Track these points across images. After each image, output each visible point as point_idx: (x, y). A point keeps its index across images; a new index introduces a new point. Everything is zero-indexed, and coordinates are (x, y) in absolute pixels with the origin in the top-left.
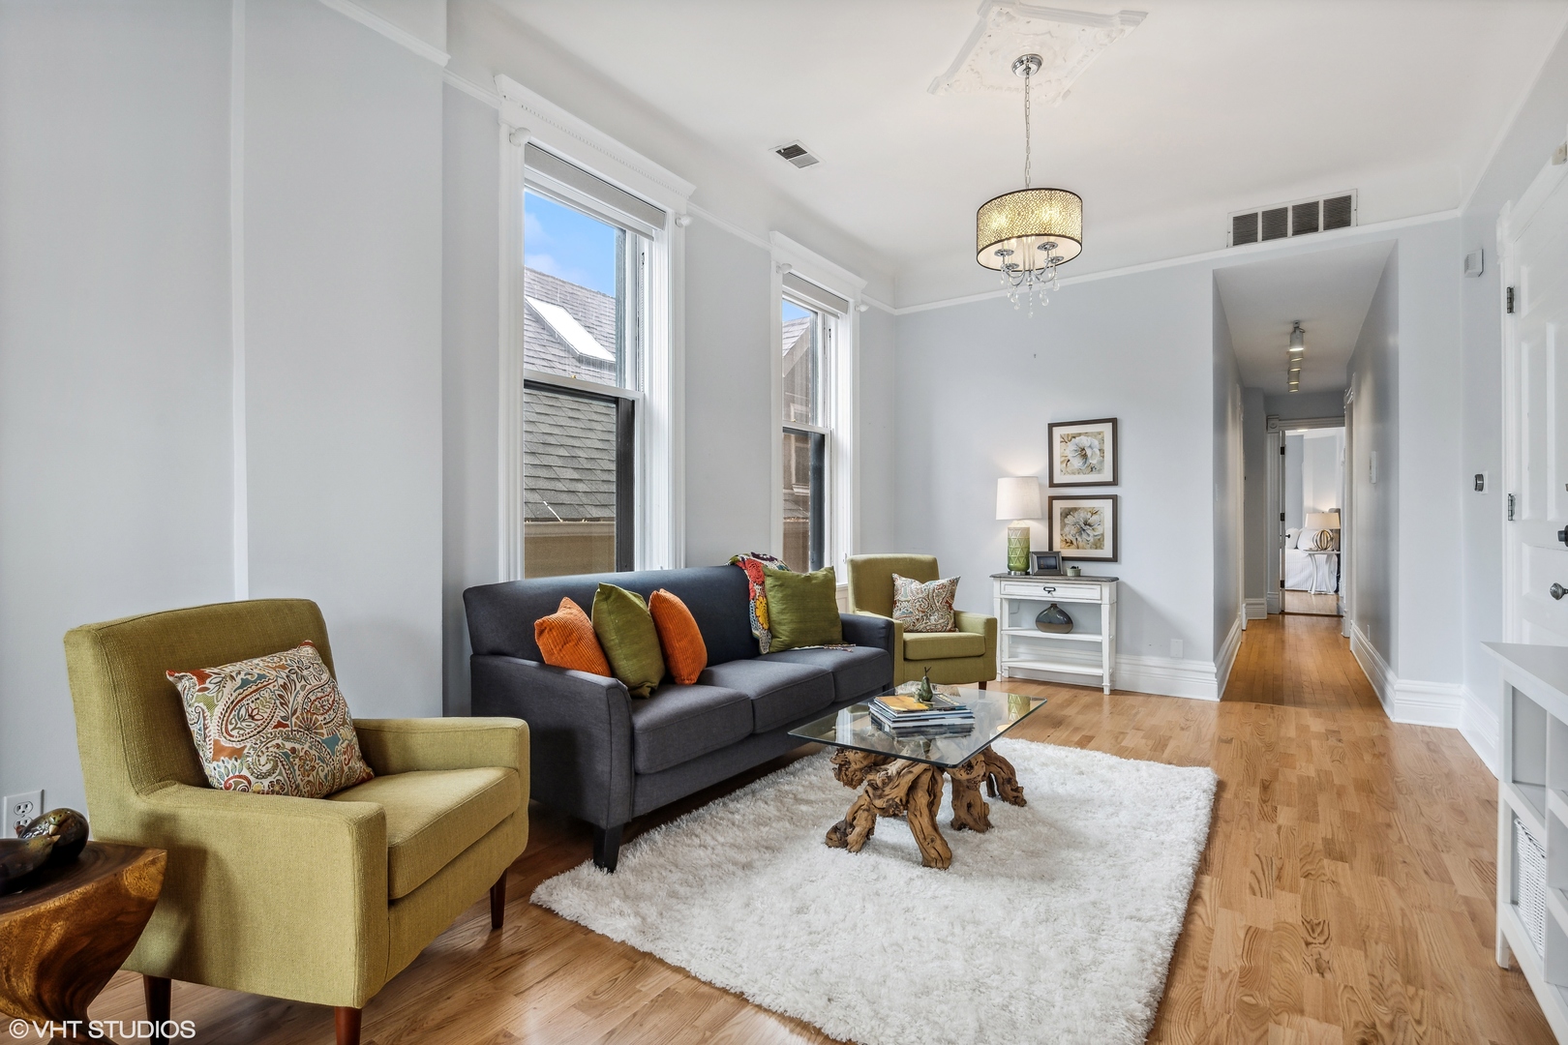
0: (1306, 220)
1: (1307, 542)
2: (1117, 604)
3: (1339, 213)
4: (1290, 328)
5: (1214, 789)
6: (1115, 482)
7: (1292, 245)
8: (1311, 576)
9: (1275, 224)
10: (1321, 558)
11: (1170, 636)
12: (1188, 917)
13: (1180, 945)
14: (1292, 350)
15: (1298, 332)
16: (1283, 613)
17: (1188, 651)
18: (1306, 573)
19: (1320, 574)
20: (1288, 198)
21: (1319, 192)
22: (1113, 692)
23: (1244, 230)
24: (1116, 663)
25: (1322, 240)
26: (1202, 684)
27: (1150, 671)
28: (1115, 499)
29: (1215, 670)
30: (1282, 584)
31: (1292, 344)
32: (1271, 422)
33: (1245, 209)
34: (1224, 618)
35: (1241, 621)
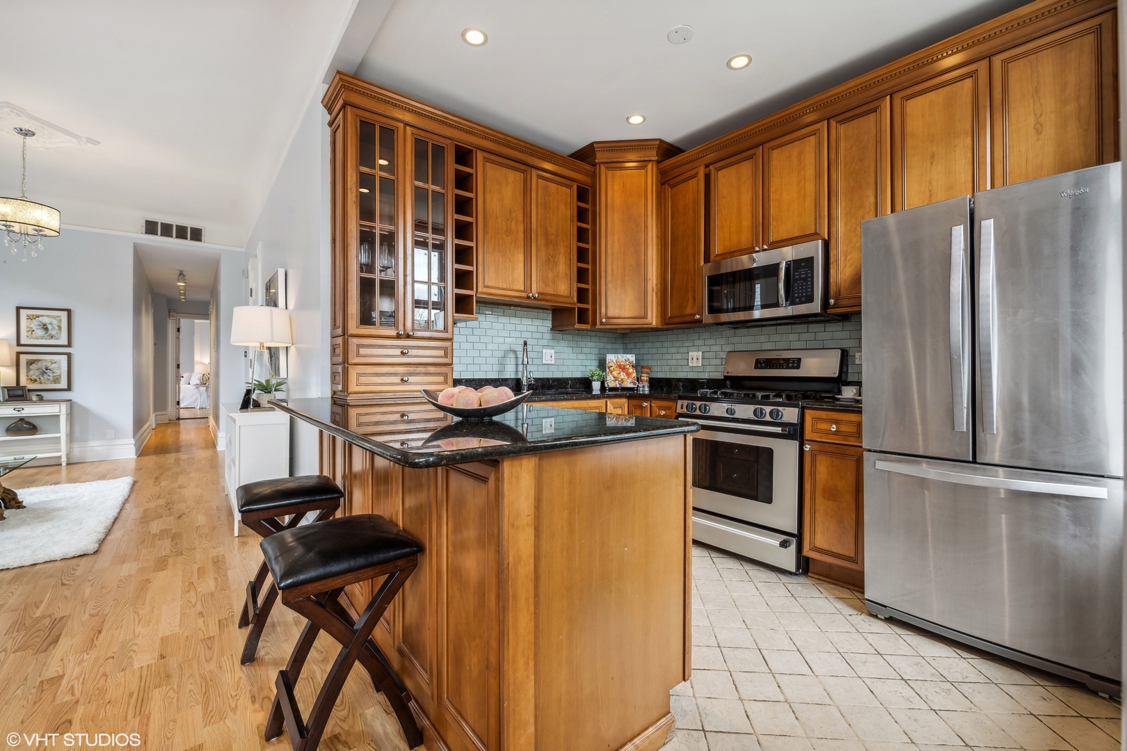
0: (182, 233)
1: (195, 380)
2: (70, 415)
3: (197, 235)
4: (179, 272)
5: (132, 483)
6: (69, 345)
7: (173, 243)
8: (197, 399)
9: (167, 230)
10: (203, 389)
11: (106, 429)
12: (119, 513)
13: (116, 519)
14: (179, 284)
15: (182, 276)
16: (179, 419)
17: (118, 434)
18: (194, 398)
19: (202, 398)
20: (175, 221)
21: (190, 223)
22: (68, 464)
23: (151, 228)
24: (70, 448)
25: (188, 245)
26: (126, 450)
27: (95, 448)
28: (69, 355)
29: (134, 442)
30: (178, 403)
31: (179, 281)
32: (171, 314)
33: (152, 218)
34: (139, 423)
35: (152, 421)
